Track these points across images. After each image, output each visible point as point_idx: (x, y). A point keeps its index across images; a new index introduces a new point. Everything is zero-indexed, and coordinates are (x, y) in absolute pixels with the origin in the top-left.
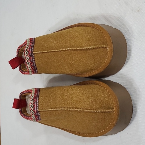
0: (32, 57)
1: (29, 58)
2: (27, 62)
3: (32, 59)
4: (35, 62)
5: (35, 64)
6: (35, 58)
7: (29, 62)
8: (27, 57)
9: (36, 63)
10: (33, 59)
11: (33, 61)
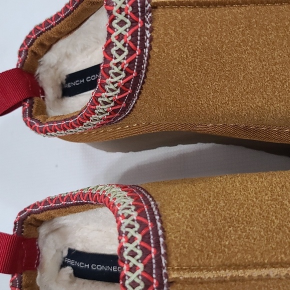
0: (144, 20)
1: (129, 24)
2: (117, 42)
3: (143, 28)
4: (150, 48)
5: (149, 57)
6: (156, 24)
7: (124, 45)
8: (121, 17)
9: (153, 56)
10: (147, 32)
11: (143, 41)
